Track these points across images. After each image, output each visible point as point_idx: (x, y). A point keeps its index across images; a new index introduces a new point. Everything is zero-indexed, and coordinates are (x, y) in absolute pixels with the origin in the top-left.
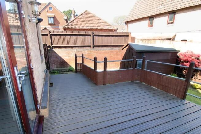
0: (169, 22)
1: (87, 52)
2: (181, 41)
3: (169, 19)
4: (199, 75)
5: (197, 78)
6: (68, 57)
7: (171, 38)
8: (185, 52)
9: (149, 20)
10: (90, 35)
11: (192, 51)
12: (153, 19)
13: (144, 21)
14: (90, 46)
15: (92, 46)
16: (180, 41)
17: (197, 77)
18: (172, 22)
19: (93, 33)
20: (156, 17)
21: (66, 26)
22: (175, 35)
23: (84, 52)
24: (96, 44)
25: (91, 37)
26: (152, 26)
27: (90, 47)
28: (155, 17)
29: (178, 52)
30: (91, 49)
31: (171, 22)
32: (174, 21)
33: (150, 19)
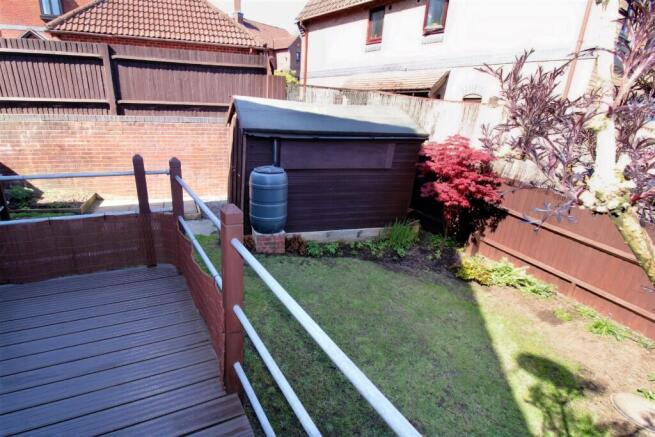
0: (428, 27)
1: (92, 128)
2: (465, 99)
3: (430, 16)
4: (490, 229)
5: (481, 238)
6: (9, 147)
7: (428, 89)
8: (443, 143)
9: (370, 19)
10: (98, 61)
11: (467, 140)
12: (381, 12)
13: (355, 20)
14: (106, 106)
15: (113, 106)
16: (461, 99)
17: (484, 236)
18: (440, 26)
19: (111, 52)
20: (390, 8)
21: (61, 23)
22: (447, 77)
23: (82, 129)
24: (130, 98)
25: (106, 69)
26: (378, 41)
27: (105, 110)
28: (387, 8)
29: (423, 141)
30: (111, 118)
31: (436, 26)
32: (444, 25)
33: (374, 15)
